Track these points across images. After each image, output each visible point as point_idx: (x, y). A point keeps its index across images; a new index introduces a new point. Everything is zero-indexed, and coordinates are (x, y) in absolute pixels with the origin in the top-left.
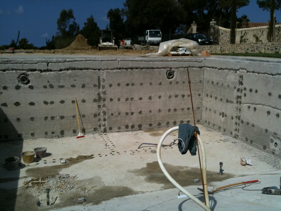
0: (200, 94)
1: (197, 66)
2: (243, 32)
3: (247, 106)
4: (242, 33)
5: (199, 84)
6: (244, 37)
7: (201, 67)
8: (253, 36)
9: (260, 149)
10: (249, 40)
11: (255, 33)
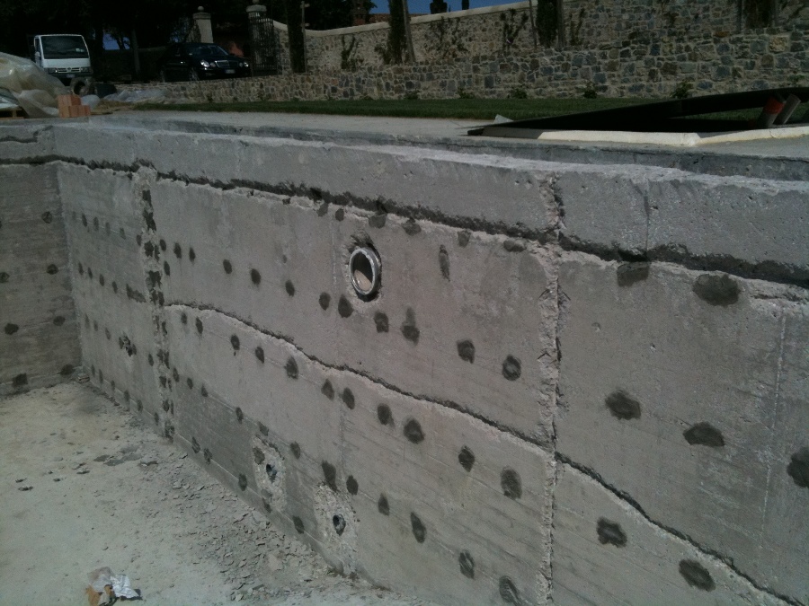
0: (53, 266)
1: (18, 158)
2: (348, 39)
3: (178, 311)
4: (344, 42)
5: (43, 226)
6: (352, 53)
7: (37, 162)
8: (376, 49)
9: (231, 485)
10: (365, 62)
11: (379, 40)
